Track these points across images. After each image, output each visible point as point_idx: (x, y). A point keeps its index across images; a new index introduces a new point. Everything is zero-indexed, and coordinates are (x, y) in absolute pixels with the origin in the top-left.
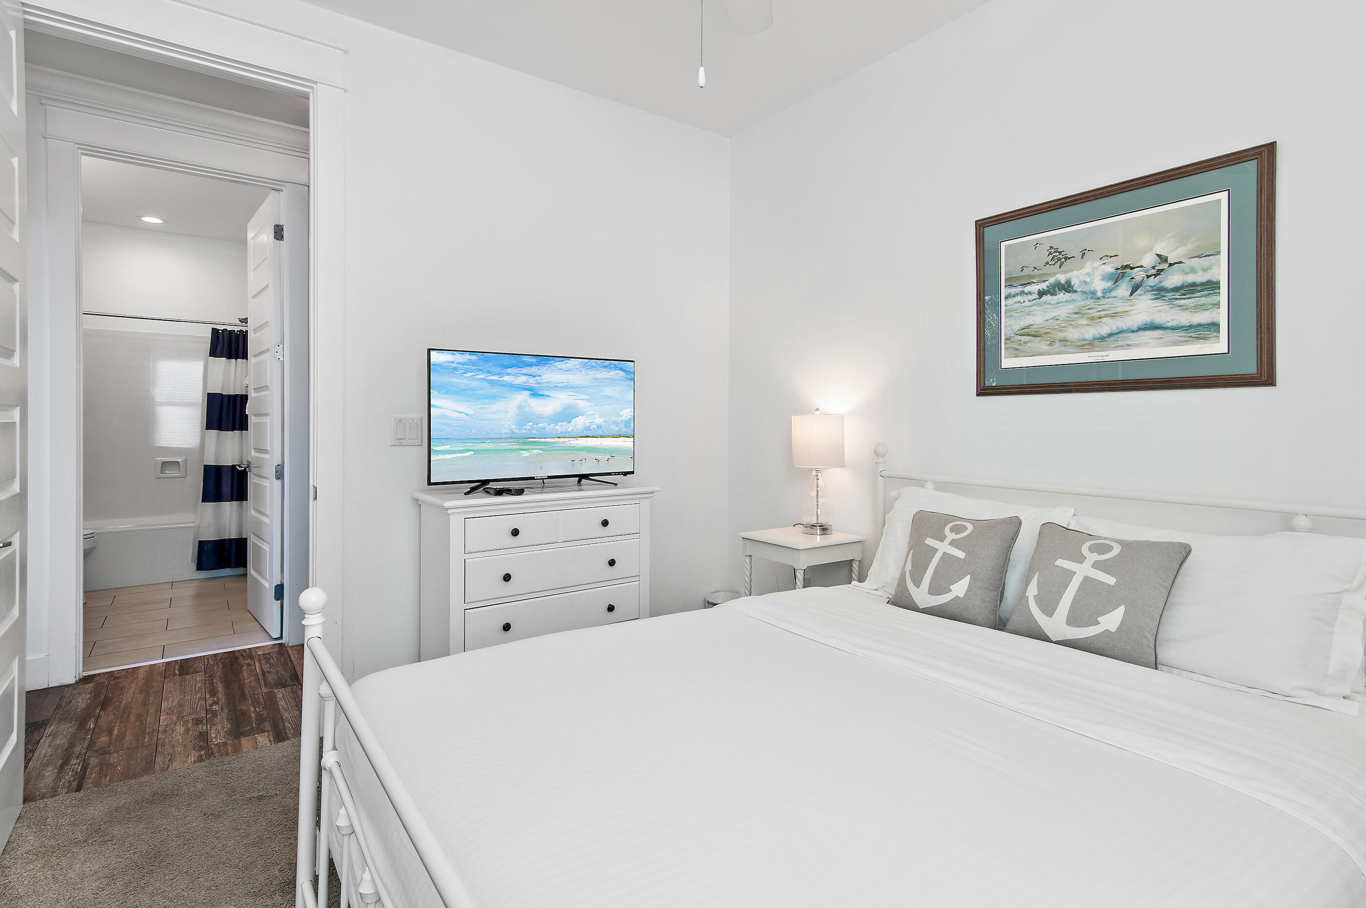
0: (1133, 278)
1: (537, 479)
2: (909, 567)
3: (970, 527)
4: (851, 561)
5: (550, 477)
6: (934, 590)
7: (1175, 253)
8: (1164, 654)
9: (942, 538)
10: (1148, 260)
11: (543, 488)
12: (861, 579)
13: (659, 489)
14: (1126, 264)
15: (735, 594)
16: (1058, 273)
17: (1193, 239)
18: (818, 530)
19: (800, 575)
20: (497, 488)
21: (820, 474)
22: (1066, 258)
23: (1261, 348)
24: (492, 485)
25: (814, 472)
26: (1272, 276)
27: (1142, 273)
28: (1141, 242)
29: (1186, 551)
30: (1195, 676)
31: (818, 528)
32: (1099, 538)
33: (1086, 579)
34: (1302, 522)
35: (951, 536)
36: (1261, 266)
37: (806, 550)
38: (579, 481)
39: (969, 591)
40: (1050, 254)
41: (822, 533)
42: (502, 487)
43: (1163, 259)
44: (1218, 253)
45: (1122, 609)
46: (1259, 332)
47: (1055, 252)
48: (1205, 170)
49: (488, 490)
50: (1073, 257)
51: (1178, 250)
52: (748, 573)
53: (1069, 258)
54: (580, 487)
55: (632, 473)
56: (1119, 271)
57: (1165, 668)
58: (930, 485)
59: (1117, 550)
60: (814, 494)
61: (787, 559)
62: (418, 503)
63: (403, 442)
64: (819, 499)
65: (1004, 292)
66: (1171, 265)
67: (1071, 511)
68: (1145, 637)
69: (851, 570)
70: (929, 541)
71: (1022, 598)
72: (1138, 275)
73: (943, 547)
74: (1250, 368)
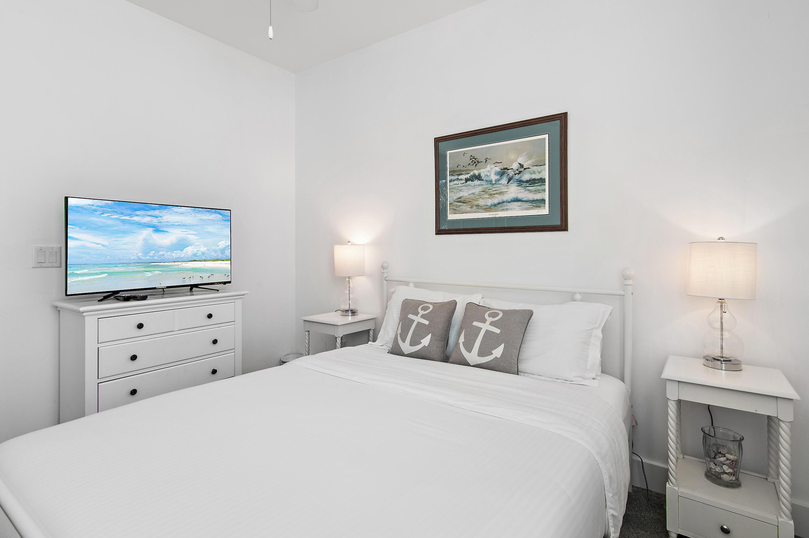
0: (508, 175)
1: (158, 289)
2: (399, 331)
3: (431, 307)
4: (369, 330)
5: (168, 287)
6: (413, 343)
7: (526, 163)
8: (522, 367)
9: (417, 314)
10: (515, 166)
11: (163, 295)
12: (374, 341)
13: (248, 292)
14: (505, 167)
15: (299, 355)
16: (474, 170)
17: (534, 157)
18: (350, 313)
19: (339, 341)
20: (125, 296)
21: (351, 280)
22: (478, 162)
23: (562, 212)
24: (120, 294)
25: (347, 279)
26: (566, 177)
27: (513, 172)
28: (512, 157)
29: (530, 314)
30: (534, 376)
31: (350, 312)
32: (493, 309)
33: (487, 332)
34: (578, 296)
35: (421, 312)
36: (562, 172)
37: (343, 325)
38: (191, 289)
39: (431, 342)
40: (471, 159)
41: (352, 315)
42: (129, 295)
43: (521, 166)
44: (545, 164)
45: (503, 345)
46: (561, 205)
47: (473, 158)
48: (539, 122)
49: (117, 297)
50: (482, 162)
51: (528, 161)
52: (307, 342)
53: (480, 162)
54: (191, 293)
55: (230, 282)
56: (503, 171)
57: (522, 374)
58: (411, 285)
59: (501, 315)
60: (347, 292)
61: (330, 331)
62: (57, 310)
63: (43, 265)
64: (351, 295)
65: (449, 178)
66: (525, 169)
67: (481, 296)
68: (513, 359)
69: (369, 336)
70: (410, 316)
71: (457, 344)
72: (511, 173)
73: (417, 319)
74: (558, 222)
